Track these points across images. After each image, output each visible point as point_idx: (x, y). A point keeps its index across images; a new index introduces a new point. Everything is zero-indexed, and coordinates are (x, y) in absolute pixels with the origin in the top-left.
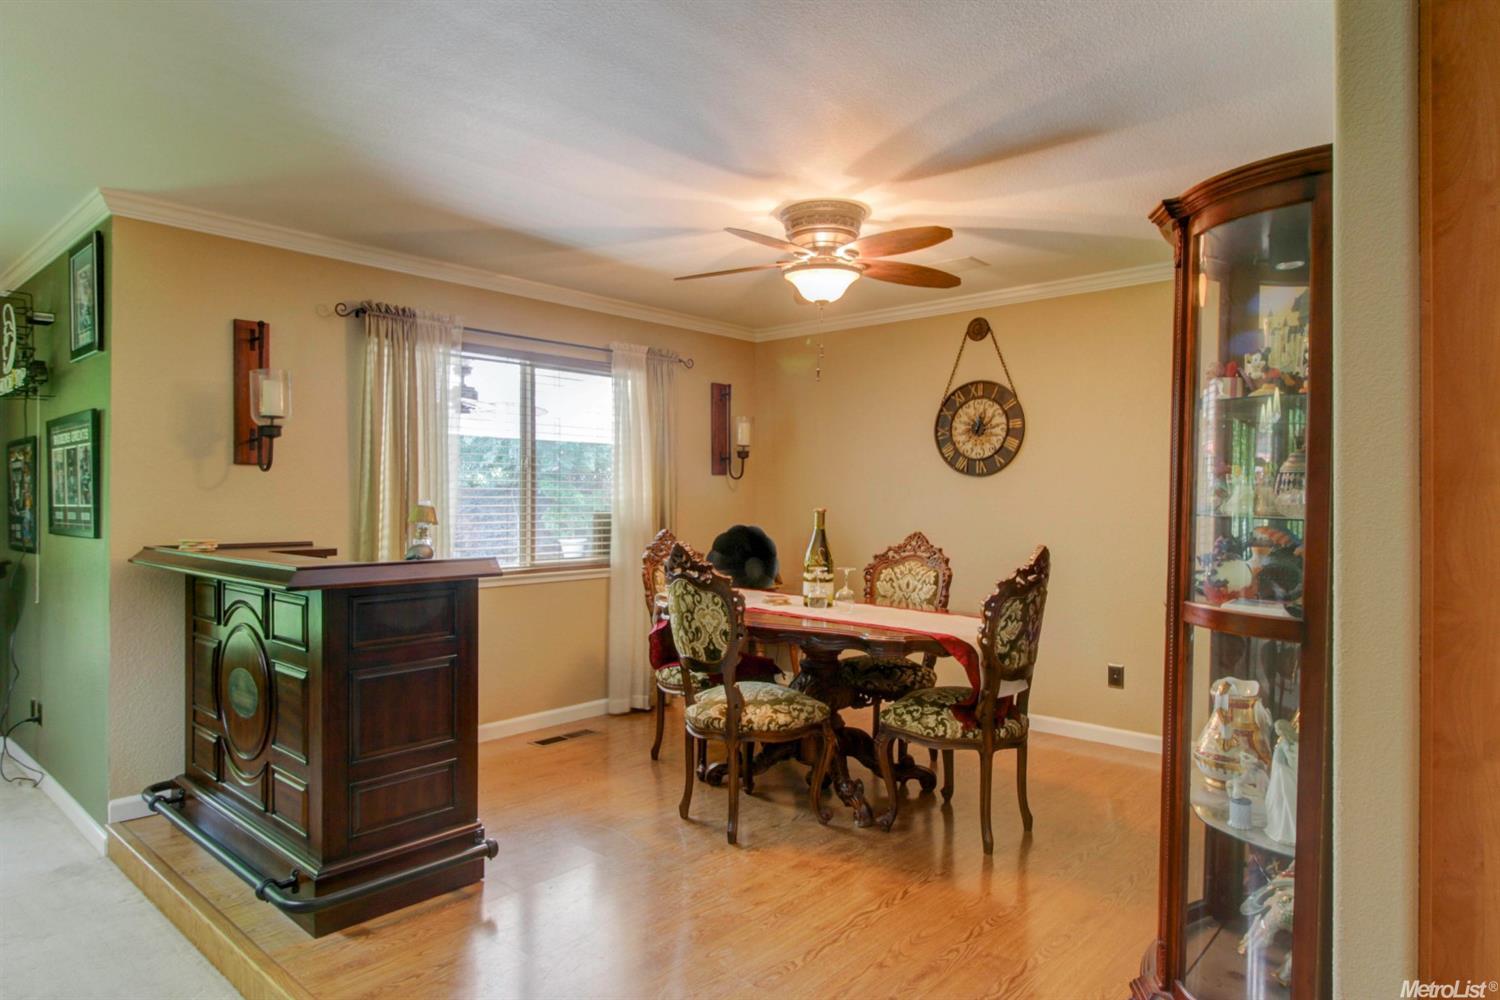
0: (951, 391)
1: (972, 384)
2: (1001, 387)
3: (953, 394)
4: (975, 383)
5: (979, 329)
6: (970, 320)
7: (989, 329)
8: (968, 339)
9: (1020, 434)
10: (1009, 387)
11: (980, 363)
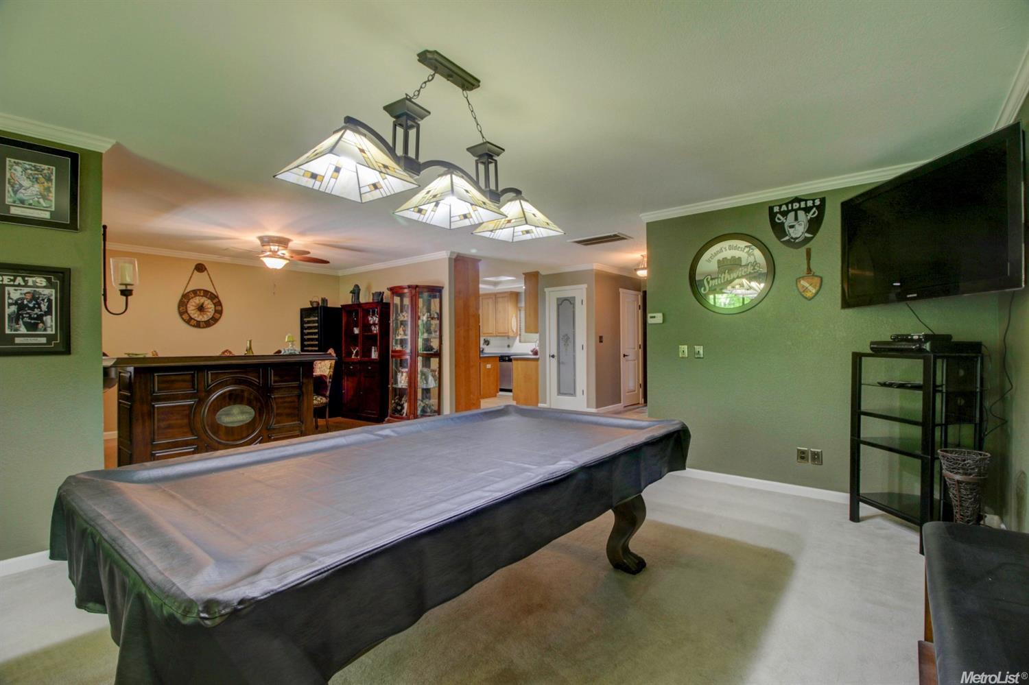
0: (186, 291)
1: (198, 290)
2: (212, 293)
3: (188, 293)
4: (200, 290)
5: (200, 268)
6: (196, 264)
7: (206, 269)
8: (195, 271)
9: (220, 312)
10: (215, 294)
11: (200, 282)
